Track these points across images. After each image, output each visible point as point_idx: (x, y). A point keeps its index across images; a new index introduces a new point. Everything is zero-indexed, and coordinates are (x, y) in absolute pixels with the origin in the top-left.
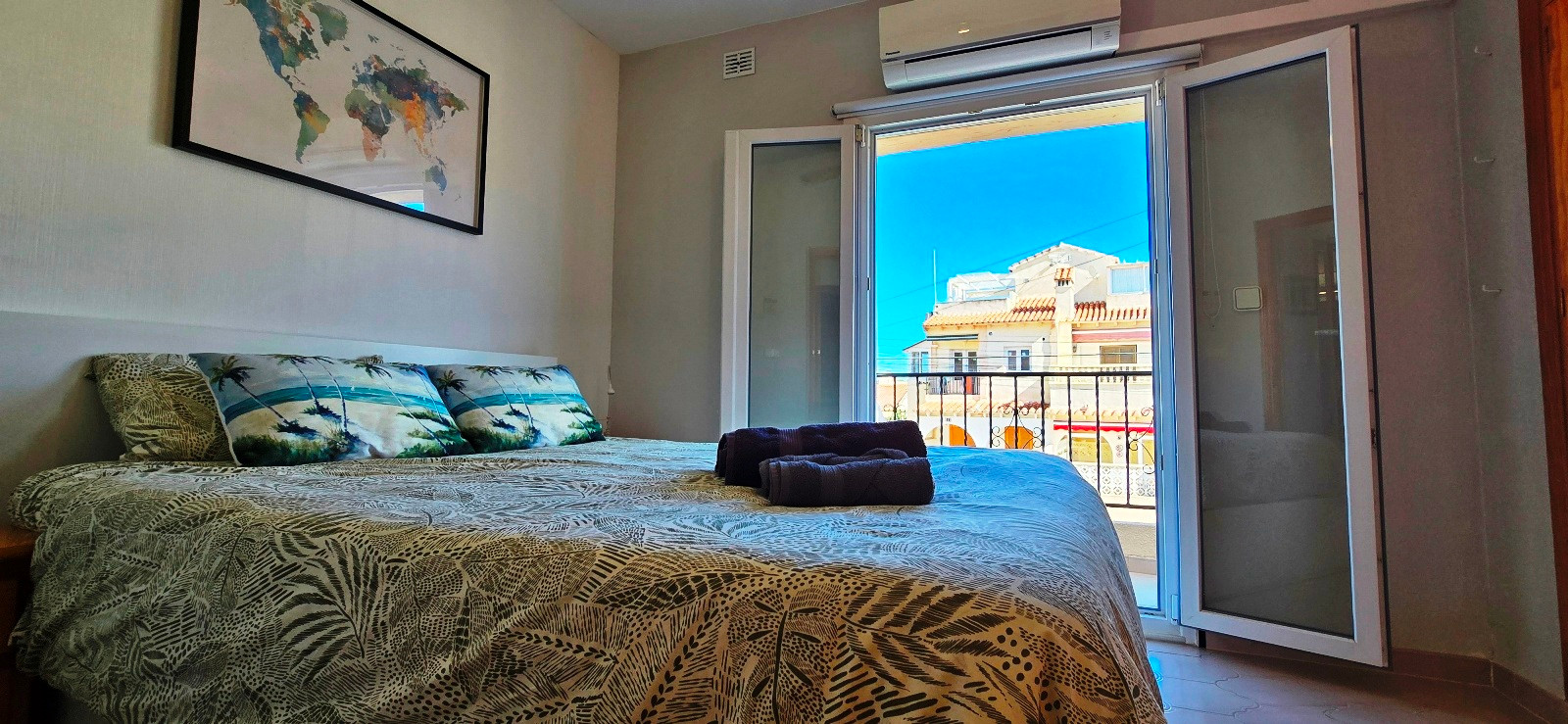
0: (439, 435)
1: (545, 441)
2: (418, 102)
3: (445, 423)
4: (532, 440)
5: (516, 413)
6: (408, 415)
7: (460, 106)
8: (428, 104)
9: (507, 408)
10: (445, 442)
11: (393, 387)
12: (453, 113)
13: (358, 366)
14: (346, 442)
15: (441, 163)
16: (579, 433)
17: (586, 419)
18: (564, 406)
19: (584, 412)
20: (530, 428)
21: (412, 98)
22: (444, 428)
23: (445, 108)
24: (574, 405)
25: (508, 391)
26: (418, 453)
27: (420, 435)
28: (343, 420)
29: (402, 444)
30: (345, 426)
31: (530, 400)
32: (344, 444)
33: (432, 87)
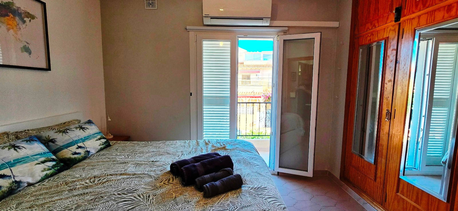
0: (53, 167)
1: (91, 154)
2: (12, 17)
3: (53, 160)
4: (87, 155)
5: (80, 147)
6: (39, 164)
7: (33, 17)
8: (17, 18)
9: (76, 146)
10: (56, 168)
11: (28, 153)
12: (30, 21)
13: (9, 149)
14: (16, 185)
15: (28, 43)
16: (102, 146)
17: (104, 141)
18: (96, 139)
19: (103, 139)
20: (86, 151)
21: (8, 16)
22: (54, 163)
23: (25, 19)
24: (99, 137)
25: (75, 139)
26: (47, 177)
27: (46, 170)
28: (12, 177)
29: (40, 176)
30: (14, 178)
31: (83, 140)
32: (15, 186)
33: (18, 10)
